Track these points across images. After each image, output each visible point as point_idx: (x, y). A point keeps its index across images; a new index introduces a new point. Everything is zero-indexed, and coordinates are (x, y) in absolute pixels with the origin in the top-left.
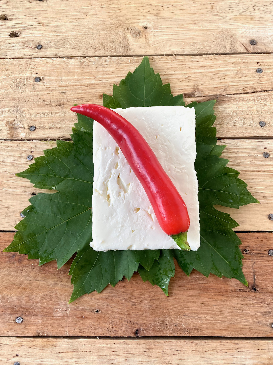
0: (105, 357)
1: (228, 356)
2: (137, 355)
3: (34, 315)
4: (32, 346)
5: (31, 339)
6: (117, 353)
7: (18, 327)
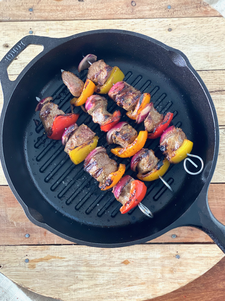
0: (78, 255)
1: (146, 253)
2: (96, 253)
3: (36, 233)
4: (35, 250)
5: (35, 246)
6: (84, 252)
7: (27, 240)
